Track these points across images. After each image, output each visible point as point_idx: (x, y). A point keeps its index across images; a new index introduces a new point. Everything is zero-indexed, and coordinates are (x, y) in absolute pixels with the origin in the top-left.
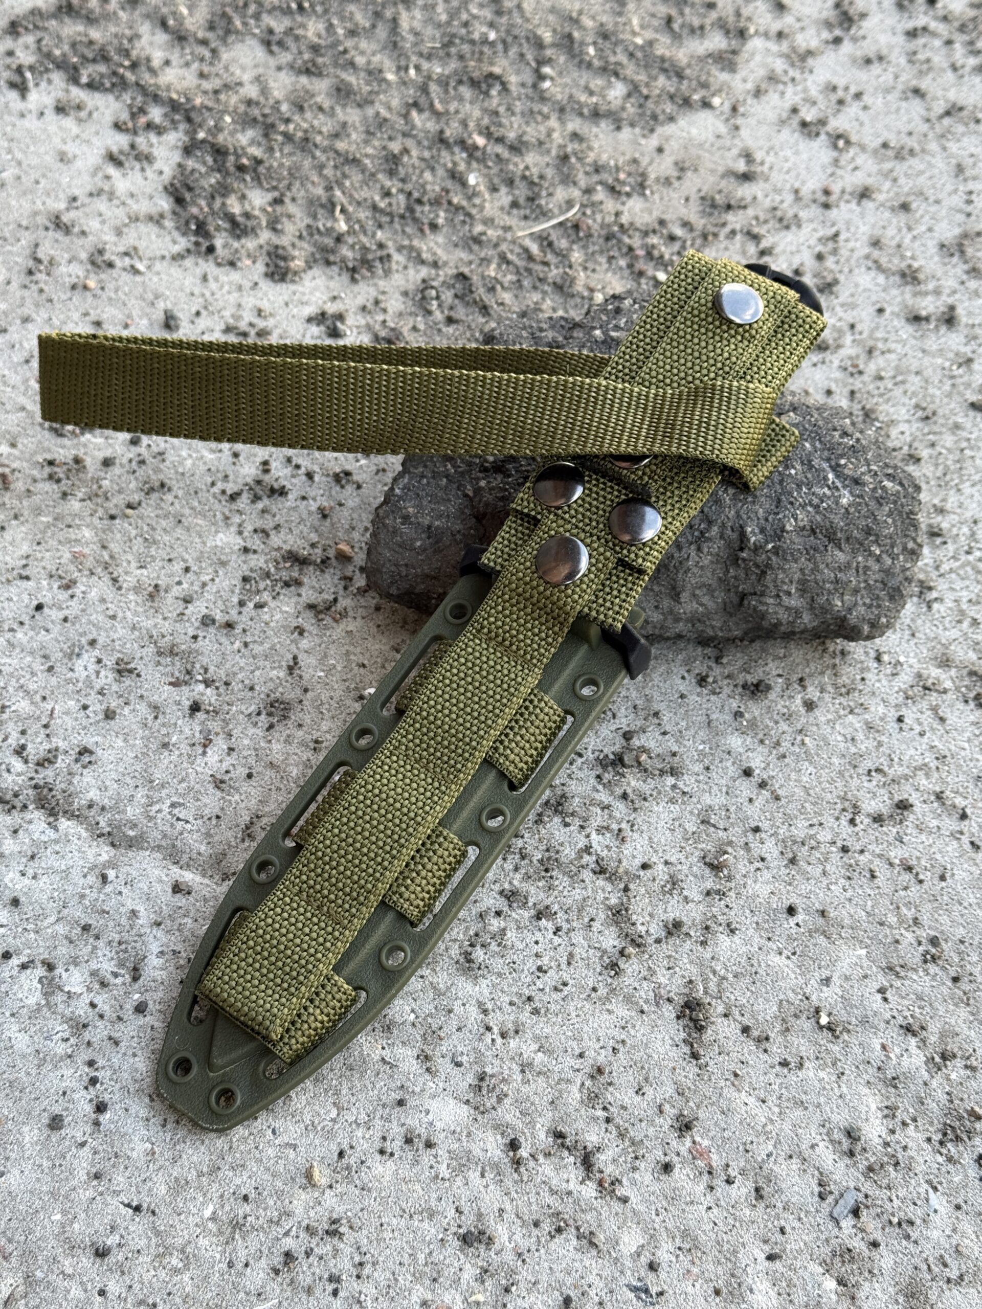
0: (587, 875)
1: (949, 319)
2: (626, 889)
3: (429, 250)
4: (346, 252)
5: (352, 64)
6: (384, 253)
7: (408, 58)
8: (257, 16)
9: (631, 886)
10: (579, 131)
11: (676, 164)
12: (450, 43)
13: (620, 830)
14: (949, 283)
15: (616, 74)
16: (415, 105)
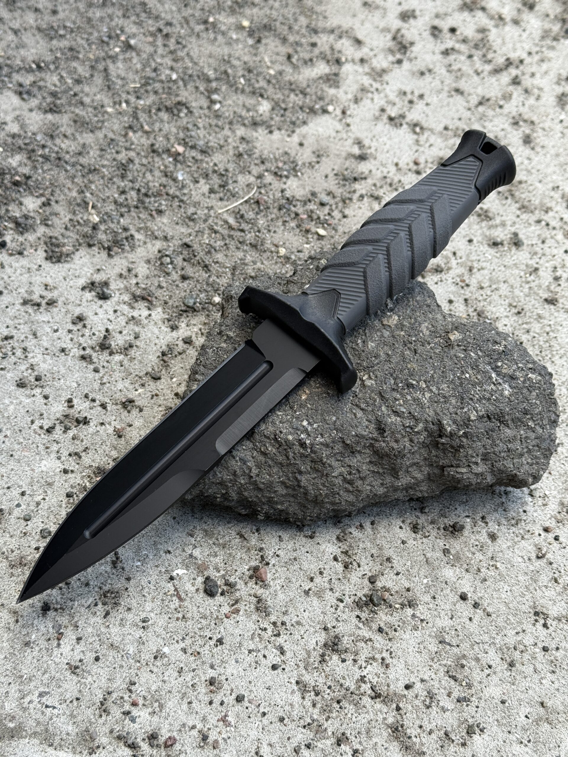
0: (366, 701)
1: (517, 243)
2: (398, 709)
3: (159, 229)
4: (101, 236)
5: (82, 103)
6: (128, 234)
7: (120, 95)
8: (9, 76)
9: (401, 705)
10: (244, 136)
11: (314, 152)
12: (147, 84)
13: (383, 659)
14: (510, 218)
15: (262, 96)
16: (130, 127)
